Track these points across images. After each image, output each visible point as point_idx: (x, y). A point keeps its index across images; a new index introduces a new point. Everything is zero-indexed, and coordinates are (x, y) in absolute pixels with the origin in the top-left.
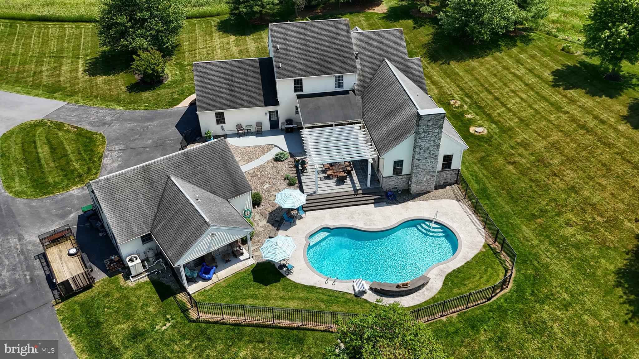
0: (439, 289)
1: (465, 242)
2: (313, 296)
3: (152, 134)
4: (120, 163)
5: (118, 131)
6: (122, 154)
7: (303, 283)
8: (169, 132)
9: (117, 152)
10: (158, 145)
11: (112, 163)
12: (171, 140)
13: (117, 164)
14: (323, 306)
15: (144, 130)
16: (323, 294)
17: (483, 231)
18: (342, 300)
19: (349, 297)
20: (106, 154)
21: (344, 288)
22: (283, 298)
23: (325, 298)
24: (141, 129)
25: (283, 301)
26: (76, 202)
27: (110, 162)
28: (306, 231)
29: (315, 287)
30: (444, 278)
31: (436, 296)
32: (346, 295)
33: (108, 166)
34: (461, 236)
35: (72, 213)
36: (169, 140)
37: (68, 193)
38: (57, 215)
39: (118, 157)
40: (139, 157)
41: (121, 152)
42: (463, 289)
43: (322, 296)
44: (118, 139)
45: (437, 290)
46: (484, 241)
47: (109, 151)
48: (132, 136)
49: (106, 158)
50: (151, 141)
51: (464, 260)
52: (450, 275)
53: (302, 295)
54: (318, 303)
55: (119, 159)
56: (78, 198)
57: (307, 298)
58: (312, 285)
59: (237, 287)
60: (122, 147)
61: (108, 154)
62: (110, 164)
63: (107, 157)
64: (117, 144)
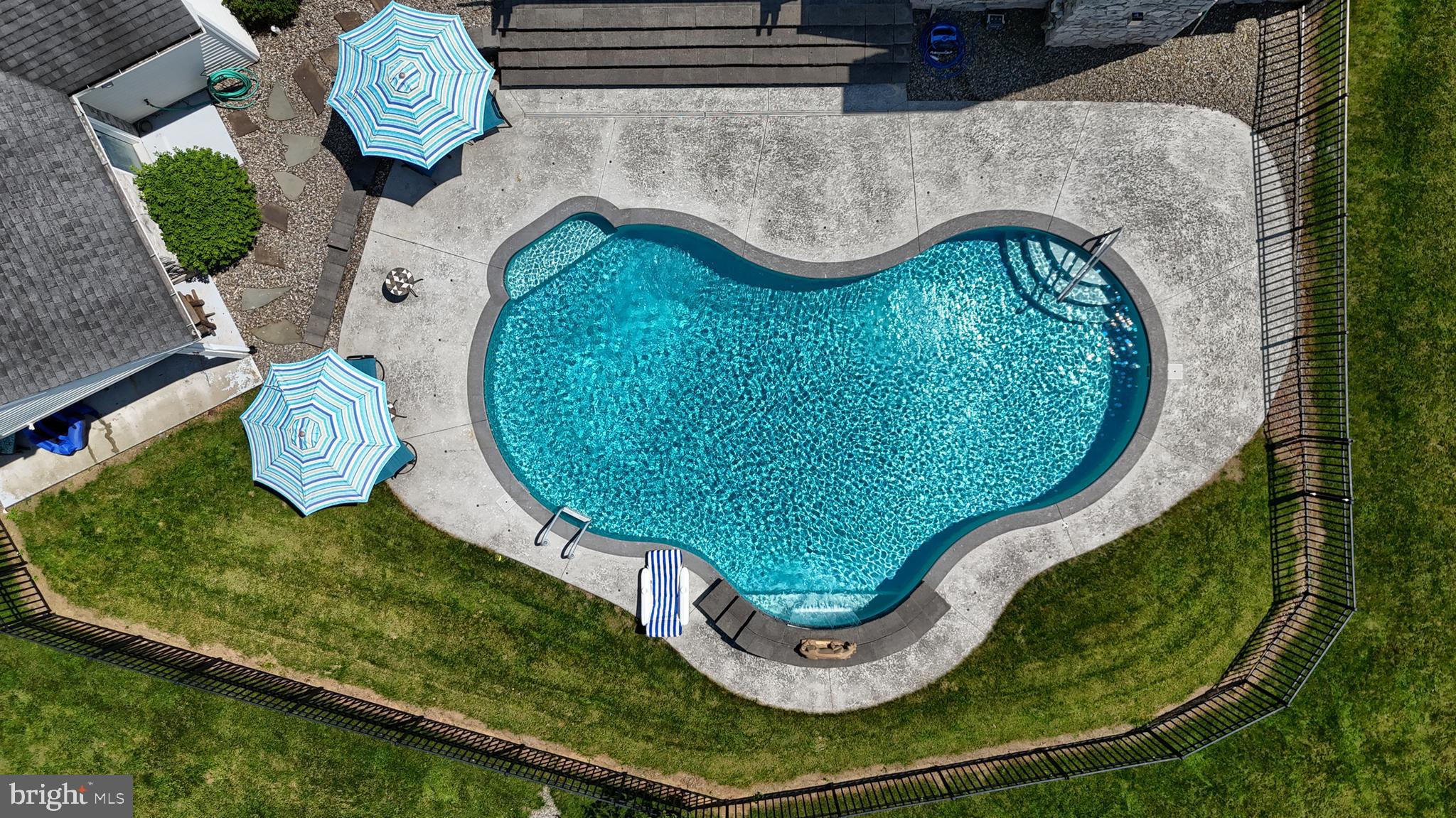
0: (967, 651)
1: (1177, 413)
2: (478, 600)
7: (447, 529)
14: (508, 654)
16: (520, 597)
17: (1282, 355)
18: (584, 635)
19: (613, 626)
21: (604, 578)
22: (359, 588)
23: (523, 614)
25: (362, 601)
28: (500, 222)
29: (494, 554)
30: (1009, 597)
31: (945, 685)
32: (605, 617)
34: (1175, 371)
42: (1061, 669)
43: (514, 607)
45: (958, 649)
46: (1260, 419)
51: (1128, 513)
52: (1036, 585)
53: (435, 588)
54: (492, 637)
57: (454, 606)
58: (481, 544)
59: (192, 499)
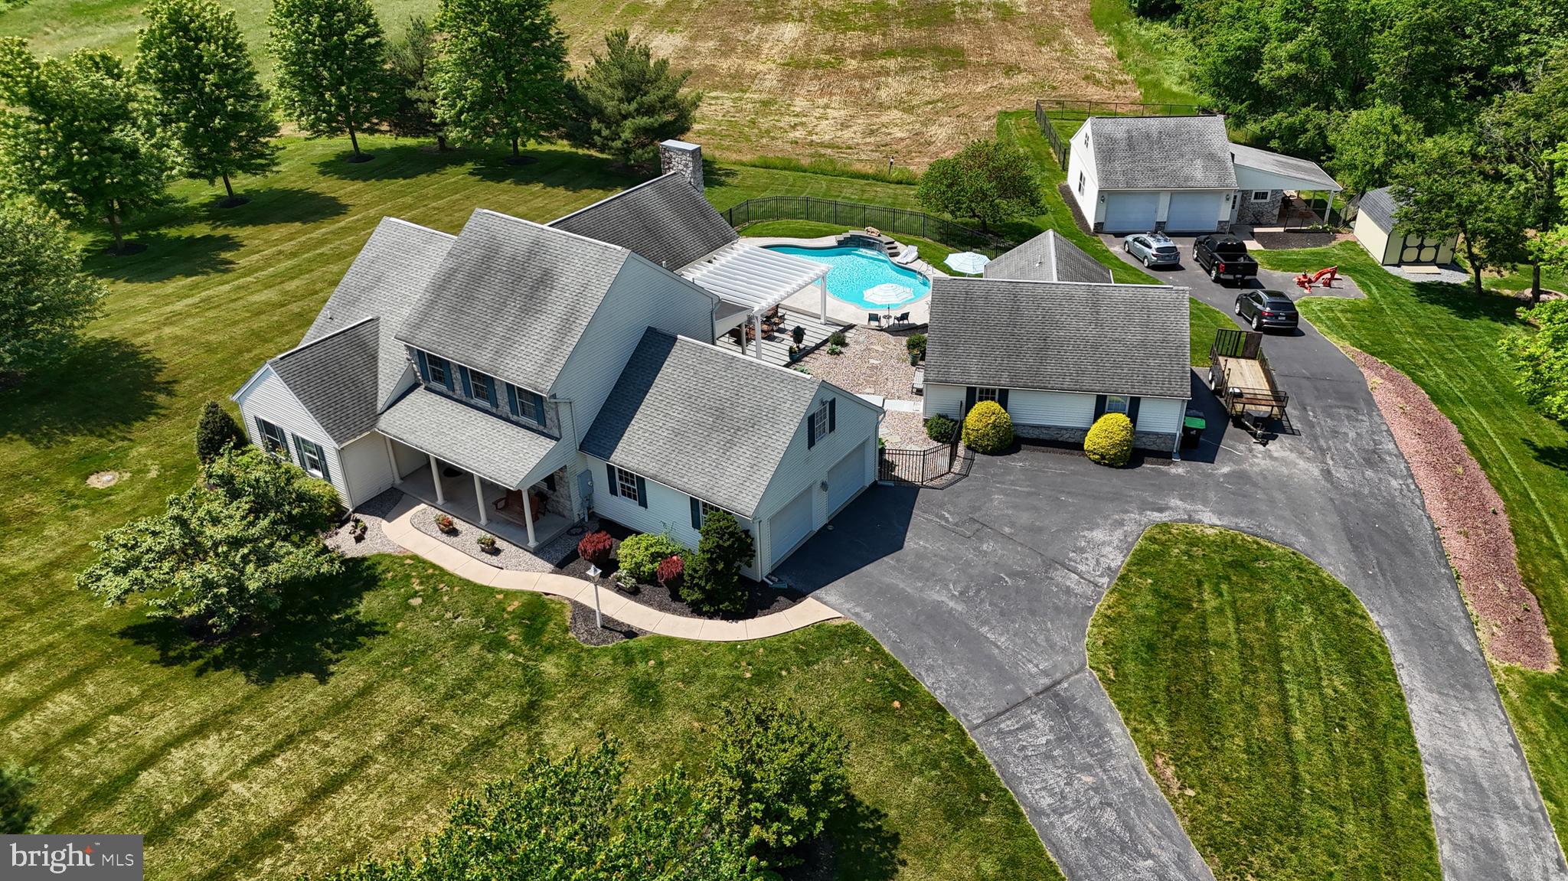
3: (968, 564)
4: (1086, 533)
5: (1041, 639)
6: (1072, 555)
8: (927, 541)
9: (1082, 568)
10: (977, 526)
11: (1103, 543)
12: (942, 517)
13: (1095, 533)
15: (978, 591)
20: (1105, 580)
24: (982, 601)
26: (1212, 495)
27: (1106, 550)
33: (1116, 543)
35: (1225, 475)
36: (947, 521)
37: (1224, 523)
38: (1255, 485)
39: (1082, 550)
40: (1038, 523)
41: (1070, 560)
44: (1057, 608)
47: (1096, 585)
48: (1018, 590)
49: (1113, 565)
50: (985, 547)
55: (1083, 544)
56: (1205, 502)
60: (1059, 575)
61: (1100, 576)
62: (1110, 543)
63: (1109, 568)
64: (1068, 591)
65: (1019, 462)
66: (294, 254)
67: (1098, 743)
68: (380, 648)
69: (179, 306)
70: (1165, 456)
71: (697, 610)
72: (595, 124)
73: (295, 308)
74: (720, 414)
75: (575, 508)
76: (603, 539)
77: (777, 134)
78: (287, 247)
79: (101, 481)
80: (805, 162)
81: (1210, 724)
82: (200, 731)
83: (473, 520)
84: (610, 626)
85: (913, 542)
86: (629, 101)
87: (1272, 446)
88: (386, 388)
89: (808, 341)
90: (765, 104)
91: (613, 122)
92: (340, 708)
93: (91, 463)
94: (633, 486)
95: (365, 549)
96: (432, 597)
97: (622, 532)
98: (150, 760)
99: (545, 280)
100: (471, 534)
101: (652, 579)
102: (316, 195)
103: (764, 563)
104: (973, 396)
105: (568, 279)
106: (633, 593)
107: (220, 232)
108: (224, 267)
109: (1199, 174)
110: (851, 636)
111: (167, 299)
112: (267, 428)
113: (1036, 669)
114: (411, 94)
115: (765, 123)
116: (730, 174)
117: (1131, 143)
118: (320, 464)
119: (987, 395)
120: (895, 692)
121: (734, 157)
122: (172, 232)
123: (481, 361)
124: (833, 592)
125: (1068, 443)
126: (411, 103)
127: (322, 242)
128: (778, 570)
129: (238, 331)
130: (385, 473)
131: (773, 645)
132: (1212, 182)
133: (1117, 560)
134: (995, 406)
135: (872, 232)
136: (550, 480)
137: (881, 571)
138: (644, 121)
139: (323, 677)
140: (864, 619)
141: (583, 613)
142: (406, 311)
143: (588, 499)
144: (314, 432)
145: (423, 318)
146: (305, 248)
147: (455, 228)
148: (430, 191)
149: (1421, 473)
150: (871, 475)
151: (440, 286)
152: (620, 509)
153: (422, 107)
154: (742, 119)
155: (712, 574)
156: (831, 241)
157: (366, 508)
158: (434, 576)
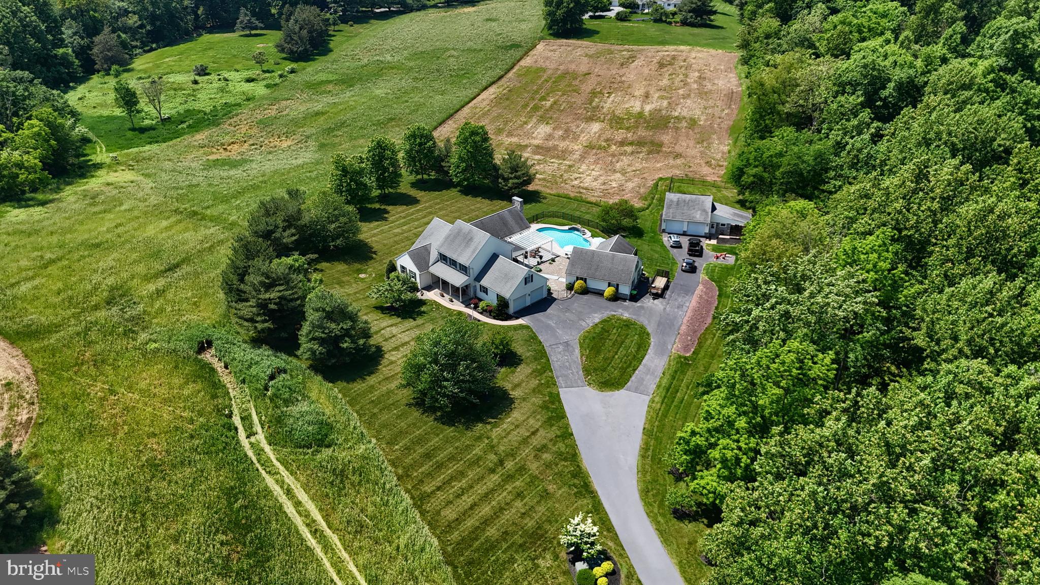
3: (560, 317)
4: (593, 314)
5: (569, 333)
6: (586, 318)
8: (553, 310)
9: (587, 321)
10: (568, 310)
13: (595, 314)
15: (560, 322)
20: (591, 324)
24: (560, 324)
26: (631, 310)
27: (595, 318)
33: (599, 317)
35: (638, 306)
36: (561, 307)
37: (629, 316)
38: (645, 309)
40: (582, 310)
44: (576, 328)
47: (588, 325)
48: (570, 324)
50: (567, 314)
55: (590, 316)
56: (629, 311)
60: (580, 322)
63: (594, 322)
64: (581, 325)
65: (585, 297)
66: (404, 218)
67: (572, 353)
68: (426, 317)
69: (375, 231)
70: (625, 300)
71: (494, 318)
72: (500, 180)
73: (405, 235)
74: (506, 275)
75: (472, 294)
76: (476, 301)
77: (569, 182)
78: (403, 215)
79: (362, 276)
80: (572, 195)
81: (598, 352)
82: (392, 326)
83: (448, 294)
84: (475, 319)
85: (549, 311)
86: (512, 173)
87: (656, 301)
88: (432, 261)
89: (543, 260)
90: (570, 166)
91: (506, 180)
92: (418, 326)
93: (359, 271)
94: (485, 290)
95: (423, 298)
96: (438, 309)
97: (481, 300)
98: (383, 329)
99: (471, 239)
100: (447, 297)
101: (486, 311)
102: (410, 196)
103: (511, 310)
104: (578, 279)
105: (476, 240)
106: (481, 313)
107: (383, 207)
108: (386, 219)
109: (698, 216)
110: (527, 327)
111: (372, 229)
112: (403, 267)
113: (566, 338)
114: (443, 164)
115: (566, 176)
116: (545, 198)
117: (678, 203)
118: (415, 277)
119: (582, 279)
120: (532, 338)
121: (549, 191)
122: (369, 206)
123: (454, 257)
124: (526, 318)
125: (600, 293)
126: (442, 167)
127: (412, 214)
128: (515, 313)
129: (391, 240)
130: (429, 281)
131: (509, 327)
132: (702, 220)
133: (597, 321)
134: (582, 282)
135: (579, 226)
136: (466, 286)
137: (539, 316)
138: (516, 181)
139: (415, 320)
140: (531, 325)
141: (470, 316)
142: (438, 243)
143: (475, 292)
144: (415, 269)
145: (442, 245)
146: (407, 215)
147: (453, 223)
148: (445, 198)
149: (689, 311)
150: (545, 295)
151: (447, 238)
152: (481, 295)
153: (446, 169)
154: (558, 174)
155: (498, 310)
156: (567, 228)
157: (423, 289)
158: (438, 305)
